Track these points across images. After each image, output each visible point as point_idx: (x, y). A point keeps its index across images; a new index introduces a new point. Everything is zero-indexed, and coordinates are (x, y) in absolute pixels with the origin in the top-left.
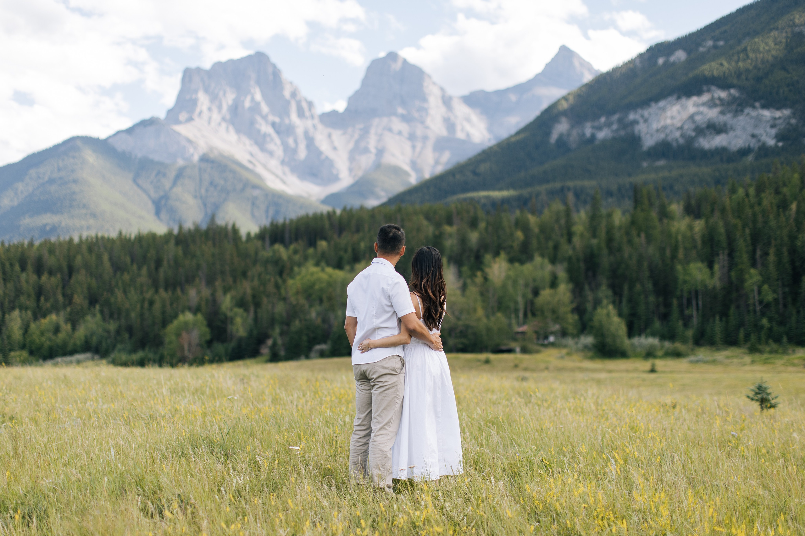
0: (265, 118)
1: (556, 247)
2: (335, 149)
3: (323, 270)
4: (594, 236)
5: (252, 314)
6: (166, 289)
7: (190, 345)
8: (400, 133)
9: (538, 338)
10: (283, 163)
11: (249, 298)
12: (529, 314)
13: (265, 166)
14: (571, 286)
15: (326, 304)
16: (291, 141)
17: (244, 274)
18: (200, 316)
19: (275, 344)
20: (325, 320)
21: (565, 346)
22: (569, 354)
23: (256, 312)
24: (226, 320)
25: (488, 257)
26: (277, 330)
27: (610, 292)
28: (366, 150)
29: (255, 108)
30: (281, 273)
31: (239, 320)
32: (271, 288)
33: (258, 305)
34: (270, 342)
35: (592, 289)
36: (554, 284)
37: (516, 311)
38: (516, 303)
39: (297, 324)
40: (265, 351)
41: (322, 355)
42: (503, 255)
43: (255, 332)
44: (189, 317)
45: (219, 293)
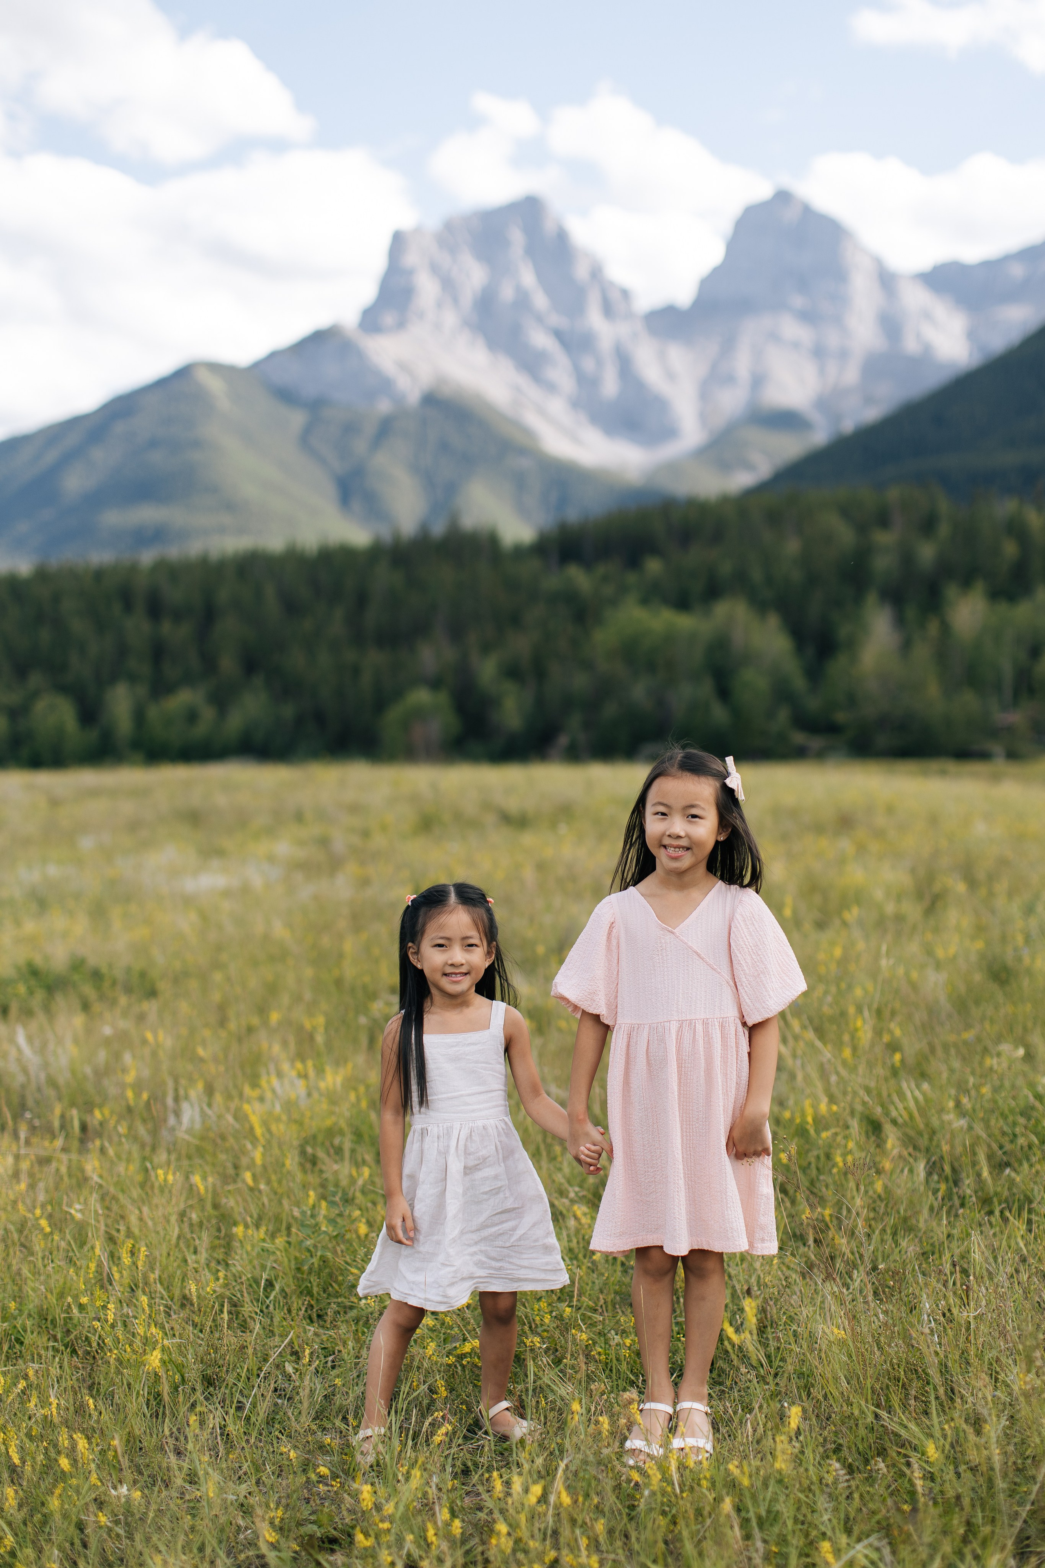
0: (539, 319)
2: (671, 376)
3: (656, 613)
5: (531, 693)
6: (379, 646)
8: (796, 345)
9: (1039, 733)
10: (575, 404)
11: (526, 663)
12: (1024, 692)
13: (542, 412)
15: (661, 675)
16: (588, 364)
17: (516, 620)
18: (442, 696)
20: (661, 702)
23: (539, 688)
24: (487, 703)
25: (952, 590)
26: (575, 719)
28: (730, 379)
29: (523, 301)
30: (580, 619)
31: (511, 702)
32: (563, 645)
33: (541, 675)
34: (564, 740)
37: (999, 687)
38: (999, 671)
39: (611, 709)
40: (555, 753)
42: (979, 585)
43: (538, 722)
44: (423, 696)
45: (474, 654)
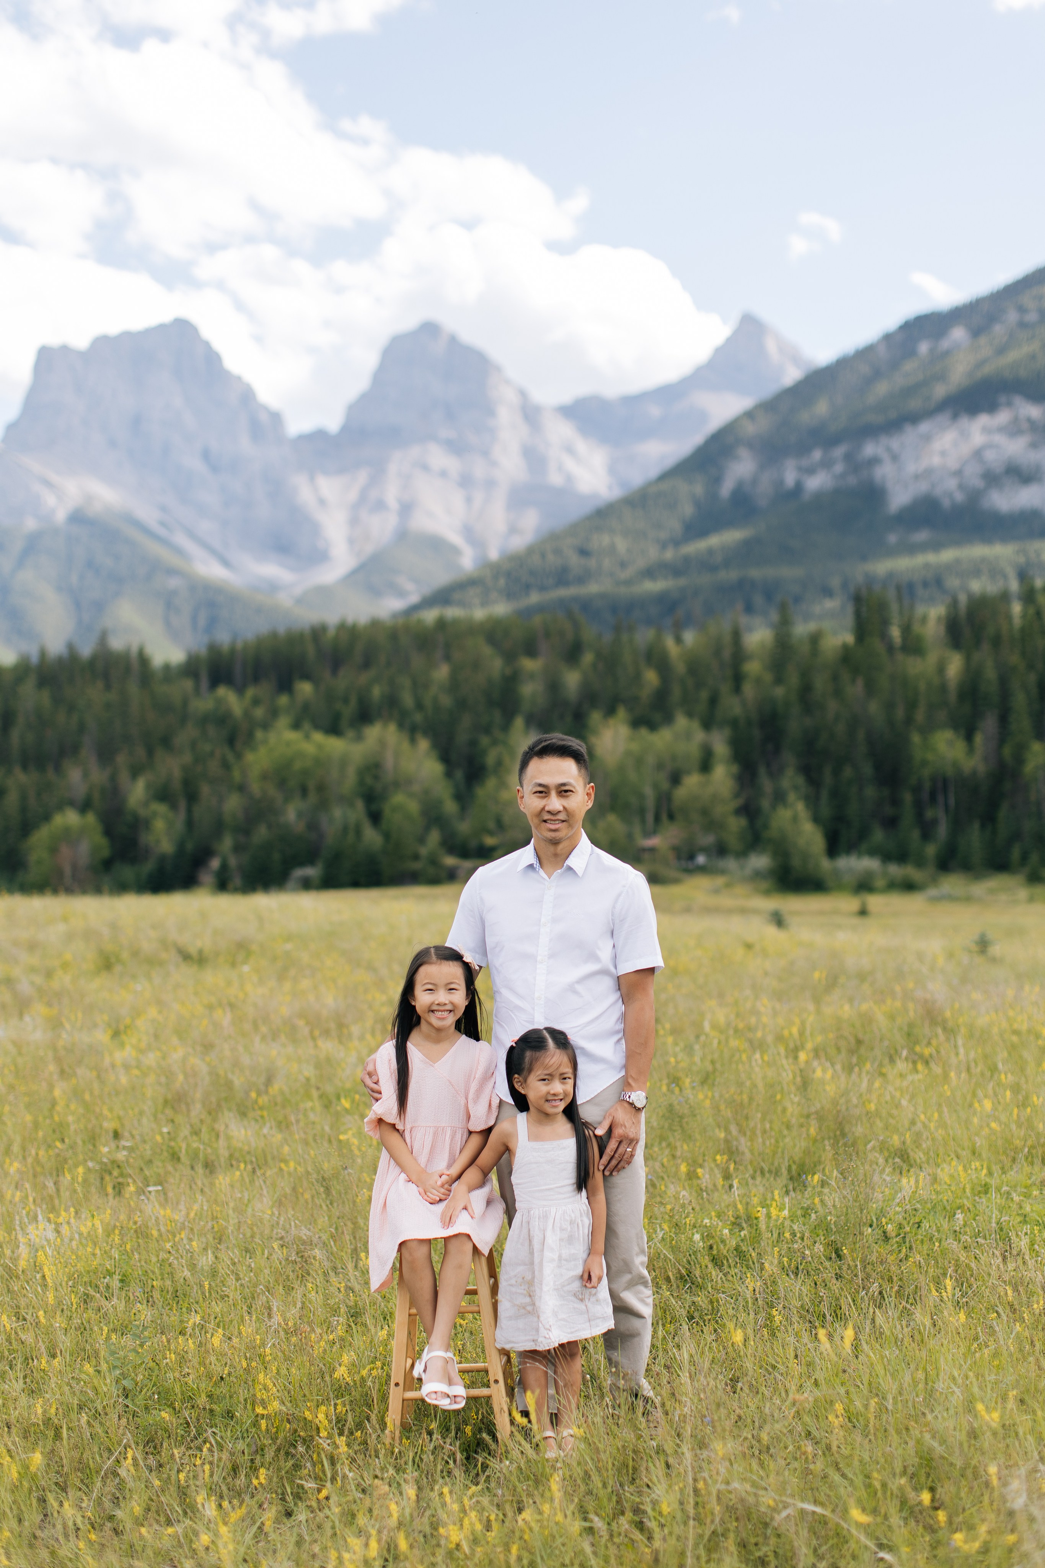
0: (189, 439)
1: (713, 701)
3: (307, 737)
4: (779, 680)
5: (182, 816)
6: (25, 767)
7: (74, 867)
8: (444, 474)
9: (679, 858)
10: (225, 525)
11: (177, 785)
12: (664, 817)
13: (190, 533)
14: (735, 769)
15: (313, 798)
17: (166, 742)
18: (91, 818)
19: (224, 867)
20: (313, 826)
21: (722, 872)
22: (728, 885)
23: (189, 811)
24: (138, 824)
25: (595, 717)
26: (227, 843)
27: (801, 780)
28: (381, 506)
29: (173, 420)
30: (231, 741)
31: (159, 825)
32: (214, 767)
33: (192, 797)
34: (215, 864)
35: (771, 775)
36: (706, 765)
37: (642, 812)
38: (641, 797)
39: (262, 833)
40: (207, 878)
41: (307, 885)
42: (622, 713)
43: (190, 846)
44: (70, 818)
45: (124, 777)
